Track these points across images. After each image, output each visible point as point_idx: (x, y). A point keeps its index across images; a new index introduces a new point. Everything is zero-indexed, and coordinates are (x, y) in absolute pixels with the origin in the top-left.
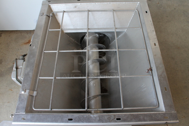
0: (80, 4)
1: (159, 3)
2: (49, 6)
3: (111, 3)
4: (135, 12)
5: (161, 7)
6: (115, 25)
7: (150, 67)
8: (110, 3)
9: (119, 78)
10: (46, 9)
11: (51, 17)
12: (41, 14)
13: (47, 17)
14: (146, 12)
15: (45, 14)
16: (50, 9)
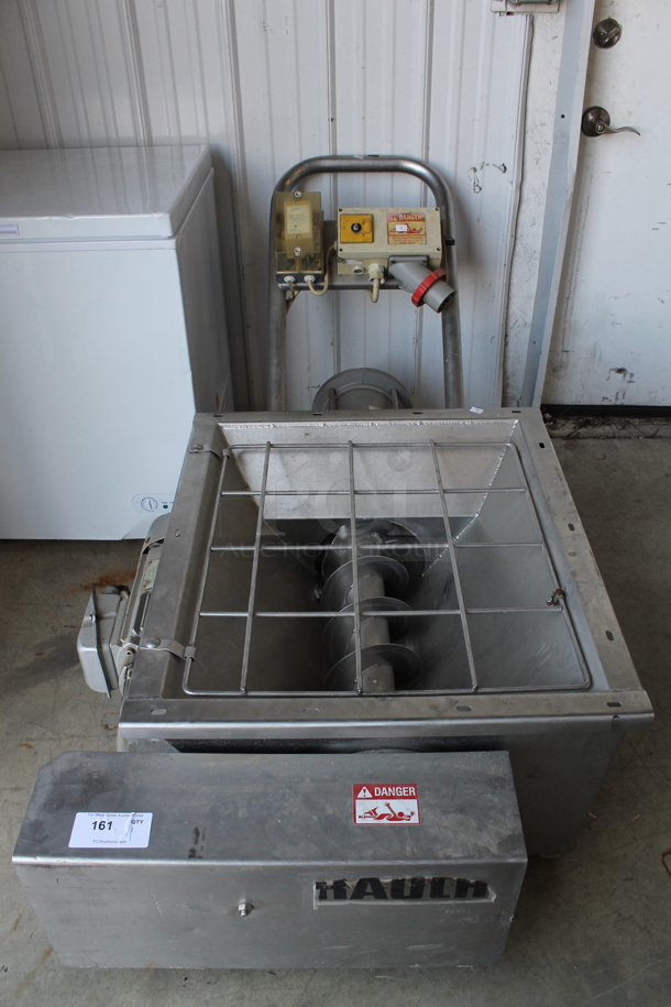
0: (321, 424)
1: (605, 458)
2: (219, 429)
3: (424, 422)
4: (506, 453)
5: (614, 471)
6: (440, 482)
7: (558, 587)
8: (421, 424)
9: (459, 615)
10: (210, 435)
11: (225, 458)
12: (194, 449)
13: (214, 457)
14: (542, 445)
15: (207, 448)
16: (220, 438)
